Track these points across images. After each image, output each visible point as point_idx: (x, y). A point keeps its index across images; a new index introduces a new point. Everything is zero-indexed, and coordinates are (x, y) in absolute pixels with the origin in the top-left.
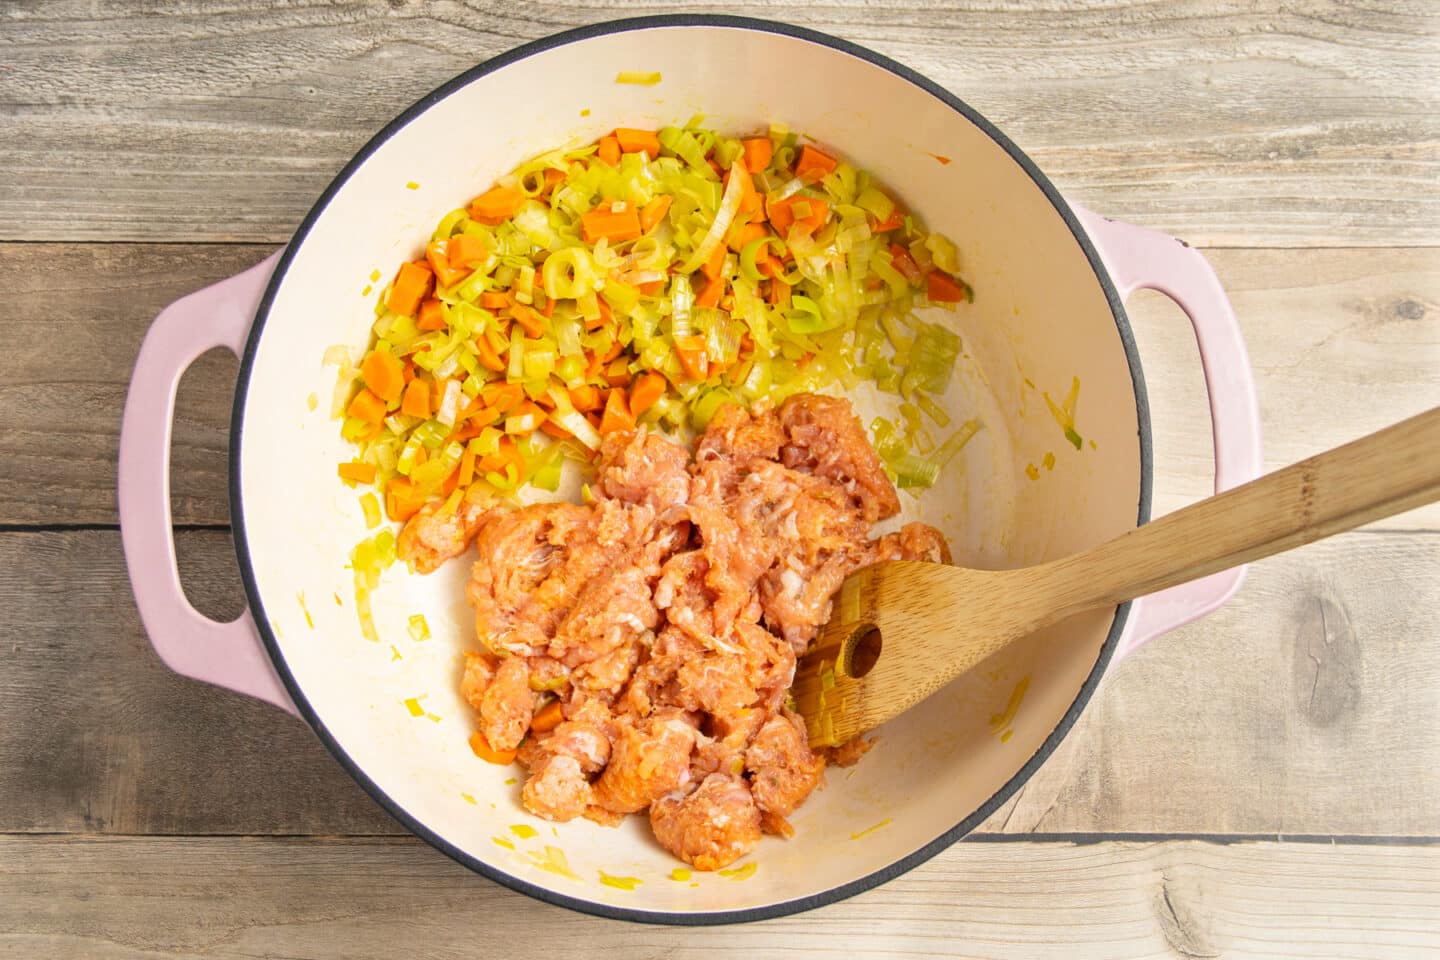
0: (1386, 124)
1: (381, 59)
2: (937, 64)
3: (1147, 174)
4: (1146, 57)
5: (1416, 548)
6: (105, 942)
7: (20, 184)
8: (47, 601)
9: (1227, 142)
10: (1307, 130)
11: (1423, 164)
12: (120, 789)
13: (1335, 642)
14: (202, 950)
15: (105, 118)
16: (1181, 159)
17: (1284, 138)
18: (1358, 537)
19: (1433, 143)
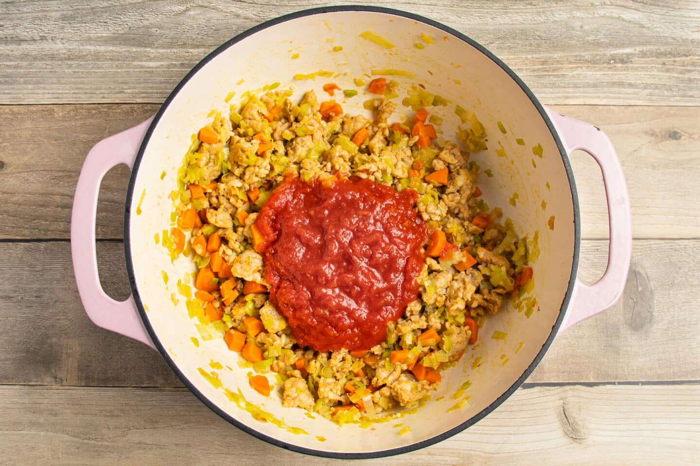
0: (663, 49)
1: (190, 15)
2: (455, 17)
3: (555, 69)
4: (553, 15)
5: (678, 247)
6: (66, 436)
7: (21, 78)
8: (34, 275)
9: (591, 55)
10: (628, 50)
11: (679, 68)
12: (70, 364)
13: (642, 291)
14: (110, 440)
15: (60, 46)
16: (570, 63)
17: (617, 54)
18: (652, 242)
19: (683, 58)
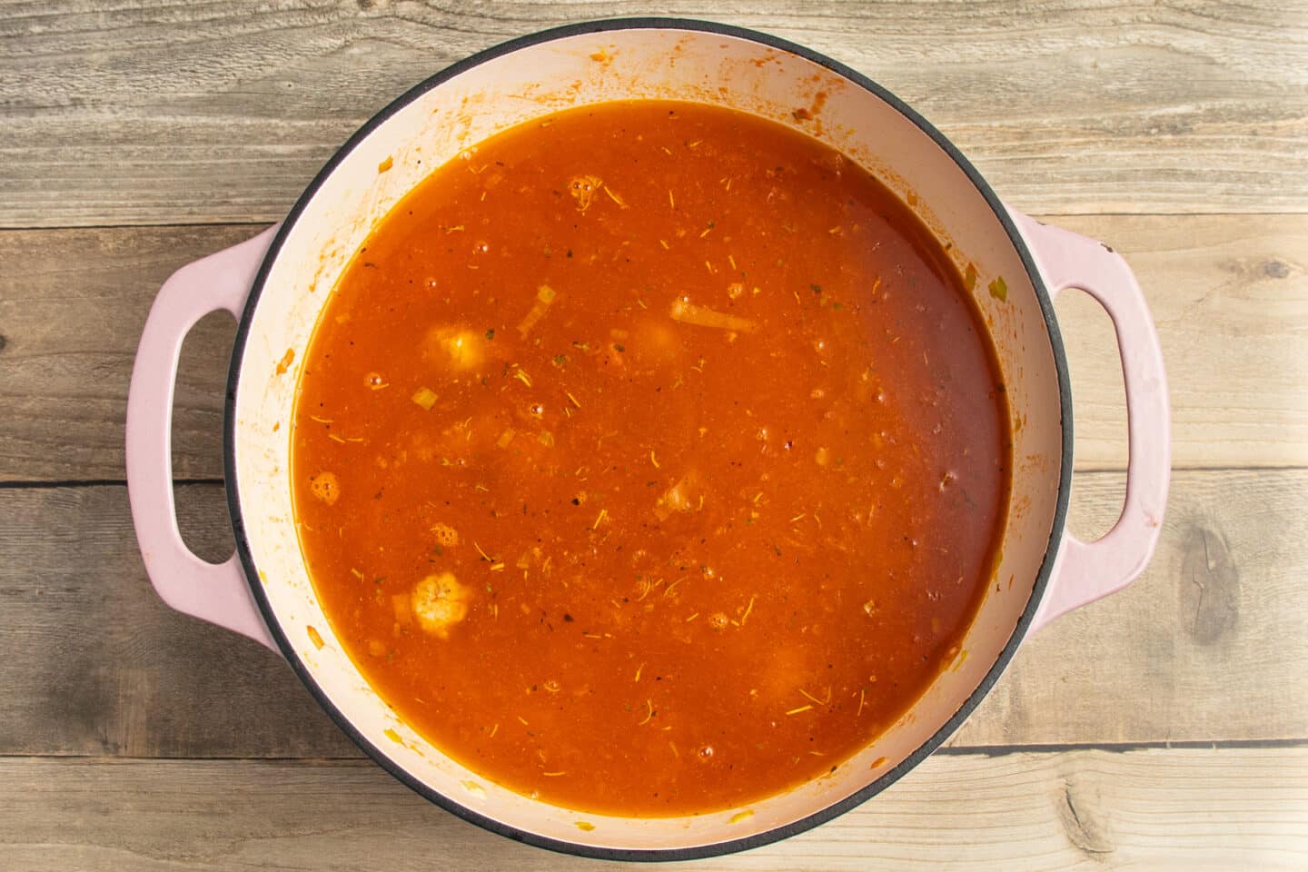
0: (1251, 104)
1: (352, 55)
2: (853, 50)
3: (1044, 148)
4: (1041, 44)
5: (1285, 483)
6: (124, 852)
7: (37, 177)
8: (64, 549)
9: (1114, 119)
10: (1183, 109)
11: (1282, 140)
12: (131, 719)
13: (1216, 569)
14: (208, 860)
15: (108, 116)
16: (1074, 134)
17: (1163, 116)
18: (1234, 474)
19: (1291, 122)
